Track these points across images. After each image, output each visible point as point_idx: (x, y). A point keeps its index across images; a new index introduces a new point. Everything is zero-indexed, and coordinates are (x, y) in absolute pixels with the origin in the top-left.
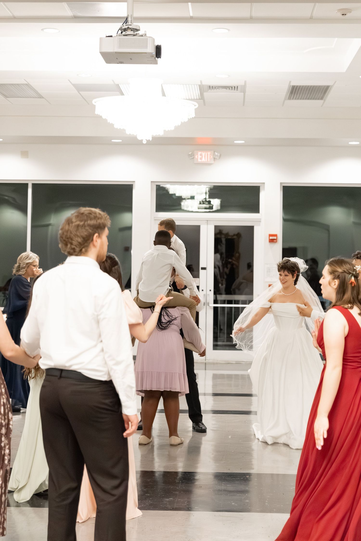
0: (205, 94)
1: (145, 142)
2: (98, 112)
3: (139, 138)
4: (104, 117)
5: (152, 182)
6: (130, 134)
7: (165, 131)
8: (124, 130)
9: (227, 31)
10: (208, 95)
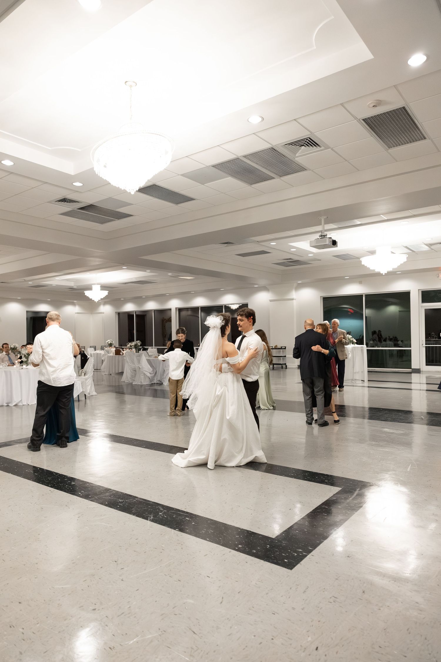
0: (431, 247)
1: (384, 274)
2: (363, 263)
3: (381, 273)
4: (365, 265)
5: (419, 290)
6: (378, 272)
7: (393, 269)
8: (374, 270)
9: (408, 222)
10: (433, 247)
